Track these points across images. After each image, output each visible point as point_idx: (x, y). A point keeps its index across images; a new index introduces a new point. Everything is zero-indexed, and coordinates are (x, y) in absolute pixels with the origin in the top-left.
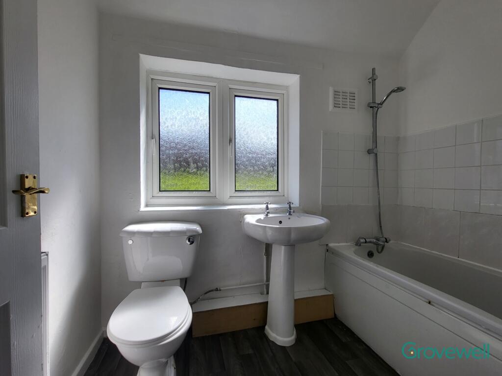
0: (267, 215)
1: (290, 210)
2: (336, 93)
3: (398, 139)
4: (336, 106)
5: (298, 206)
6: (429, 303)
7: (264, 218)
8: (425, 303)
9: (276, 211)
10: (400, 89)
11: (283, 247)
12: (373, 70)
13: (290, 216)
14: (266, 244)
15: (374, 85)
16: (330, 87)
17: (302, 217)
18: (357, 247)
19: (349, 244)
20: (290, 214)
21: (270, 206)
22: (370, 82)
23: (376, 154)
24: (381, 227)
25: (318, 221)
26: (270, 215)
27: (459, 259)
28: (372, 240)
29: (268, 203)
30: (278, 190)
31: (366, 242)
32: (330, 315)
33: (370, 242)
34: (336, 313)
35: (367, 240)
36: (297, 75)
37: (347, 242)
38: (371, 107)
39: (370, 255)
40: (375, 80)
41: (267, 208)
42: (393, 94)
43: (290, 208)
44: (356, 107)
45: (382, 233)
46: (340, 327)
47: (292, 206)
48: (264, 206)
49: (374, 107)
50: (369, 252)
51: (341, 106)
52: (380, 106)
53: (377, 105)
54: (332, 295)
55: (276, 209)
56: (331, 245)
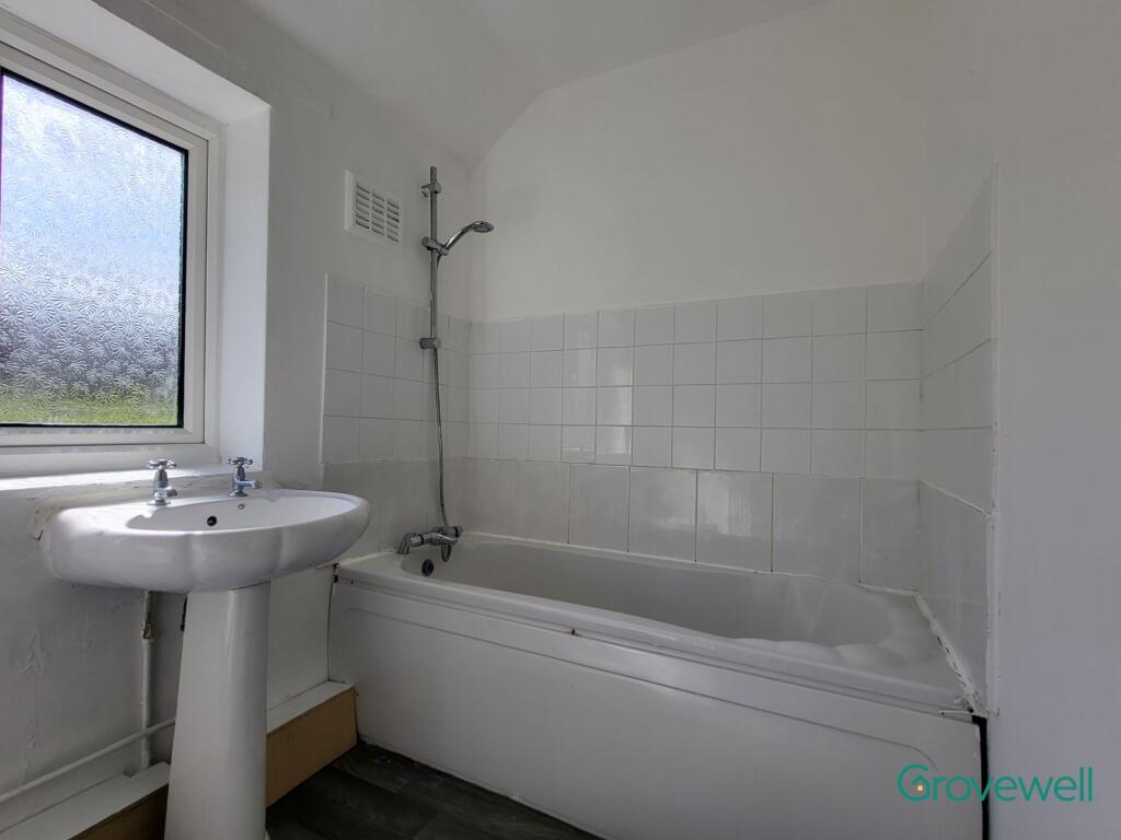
0: (161, 502)
1: (241, 483)
2: (360, 191)
3: (470, 324)
4: (360, 221)
5: (261, 469)
6: (573, 632)
7: (155, 513)
8: (567, 635)
9: (189, 487)
10: (484, 227)
11: (232, 595)
12: (433, 171)
13: (242, 500)
14: (151, 593)
15: (433, 202)
16: (347, 172)
17: (283, 499)
18: (402, 557)
19: (383, 553)
20: (241, 494)
21: (171, 474)
22: (426, 196)
23: (436, 350)
24: (442, 505)
25: (337, 506)
26: (174, 503)
27: (570, 545)
28: (434, 535)
29: (162, 463)
30: (180, 425)
31: (423, 542)
32: (348, 741)
33: (431, 541)
34: (362, 731)
35: (426, 537)
36: (263, 102)
37: (379, 551)
38: (429, 248)
39: (428, 569)
40: (436, 192)
41: (163, 479)
42: (472, 233)
43: (241, 474)
44: (400, 238)
45: (444, 519)
46: (377, 761)
47: (248, 469)
48: (150, 475)
49: (434, 250)
50: (425, 563)
51: (370, 224)
52: (444, 250)
53: (439, 248)
54: (353, 688)
55: (190, 481)
56: (346, 563)
